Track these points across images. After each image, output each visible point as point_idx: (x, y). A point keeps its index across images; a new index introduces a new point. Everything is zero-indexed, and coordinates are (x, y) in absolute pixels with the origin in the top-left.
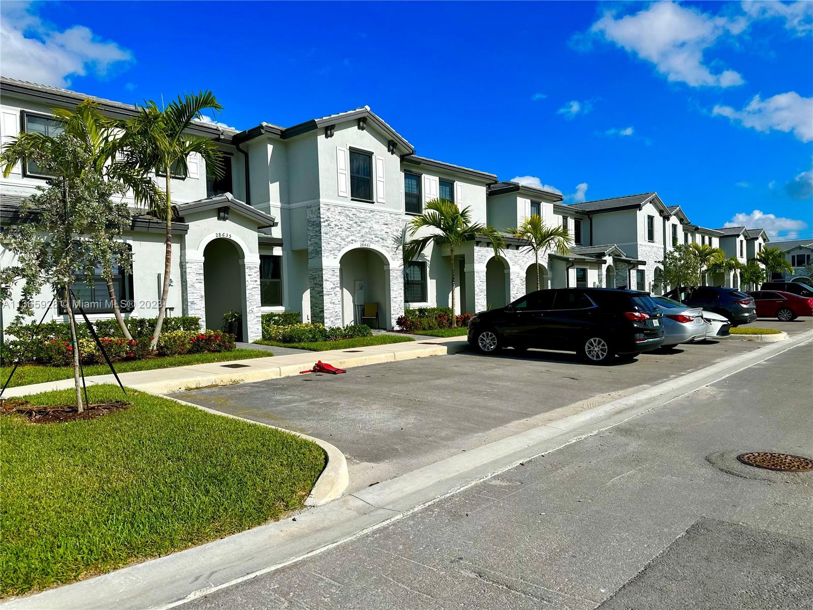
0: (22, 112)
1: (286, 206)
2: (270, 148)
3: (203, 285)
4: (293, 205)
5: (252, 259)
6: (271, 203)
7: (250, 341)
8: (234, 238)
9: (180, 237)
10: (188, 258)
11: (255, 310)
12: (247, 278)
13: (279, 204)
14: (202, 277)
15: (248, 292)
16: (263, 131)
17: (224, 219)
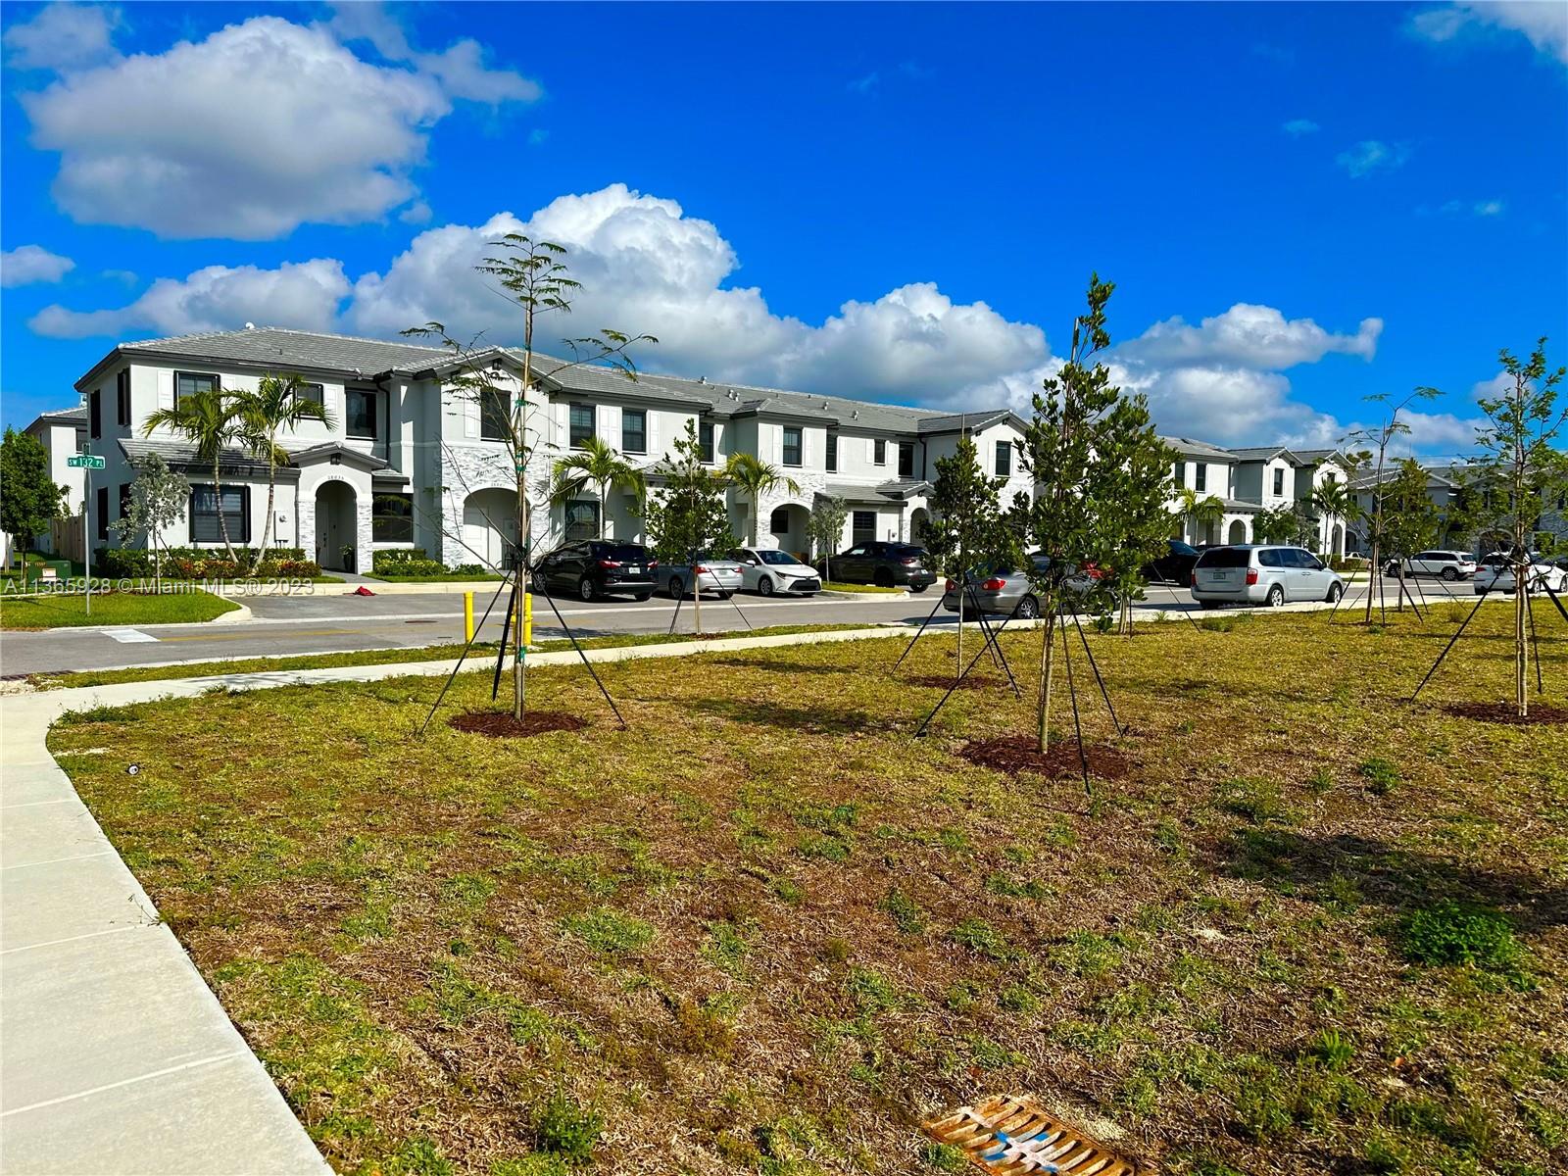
0: (175, 372)
1: (420, 444)
2: (404, 389)
3: (313, 522)
4: (427, 444)
5: (365, 499)
6: (403, 442)
7: (360, 573)
8: (347, 480)
9: (294, 480)
10: (300, 498)
11: (366, 545)
12: (359, 516)
13: (412, 443)
14: (314, 515)
15: (358, 528)
16: (392, 375)
17: (337, 464)
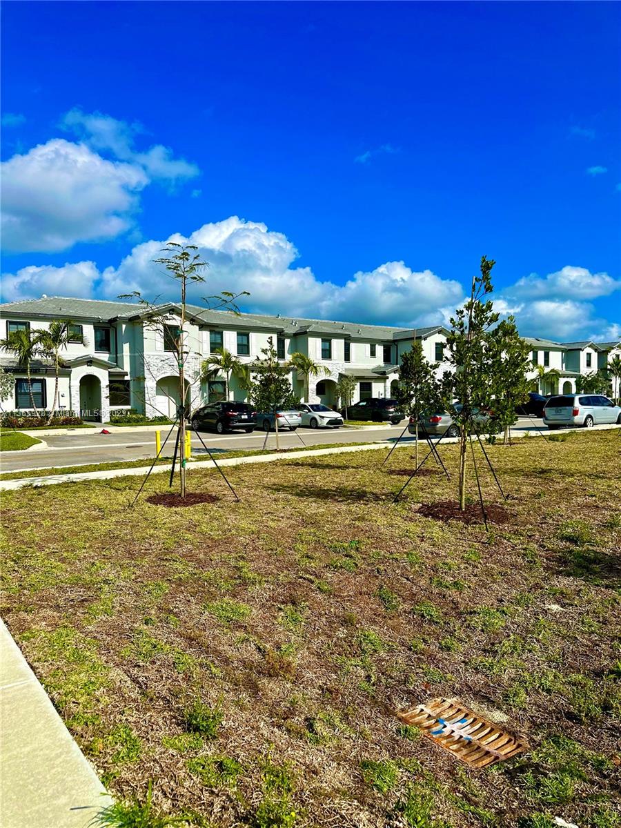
0: (7, 321)
1: (133, 354)
3: (79, 396)
4: (136, 354)
5: (105, 383)
6: (124, 354)
7: (103, 422)
8: (96, 374)
9: (68, 375)
11: (106, 409)
12: (102, 392)
13: (129, 354)
14: (79, 392)
15: (102, 399)
16: (118, 319)
17: (90, 366)
